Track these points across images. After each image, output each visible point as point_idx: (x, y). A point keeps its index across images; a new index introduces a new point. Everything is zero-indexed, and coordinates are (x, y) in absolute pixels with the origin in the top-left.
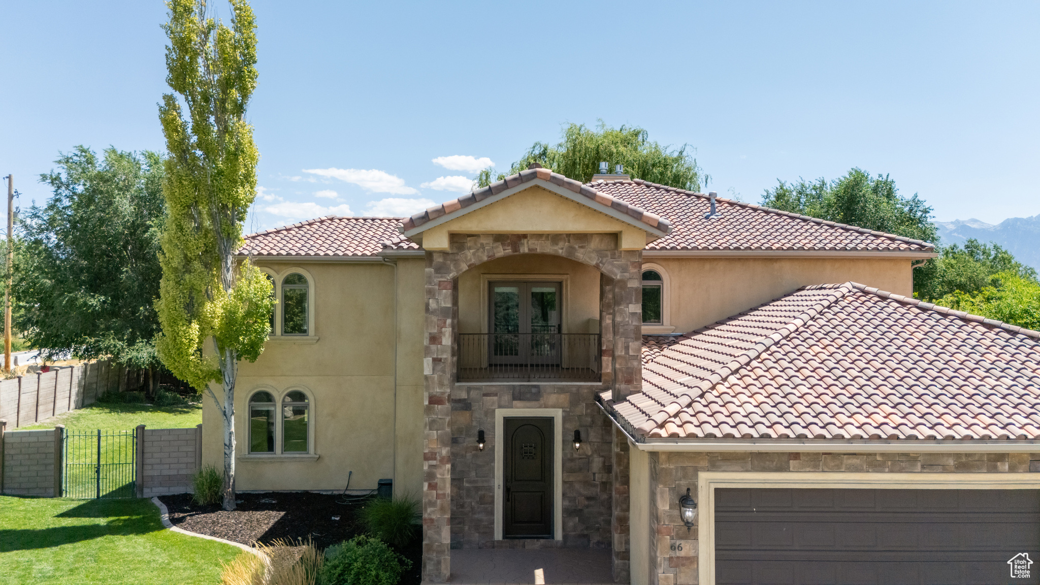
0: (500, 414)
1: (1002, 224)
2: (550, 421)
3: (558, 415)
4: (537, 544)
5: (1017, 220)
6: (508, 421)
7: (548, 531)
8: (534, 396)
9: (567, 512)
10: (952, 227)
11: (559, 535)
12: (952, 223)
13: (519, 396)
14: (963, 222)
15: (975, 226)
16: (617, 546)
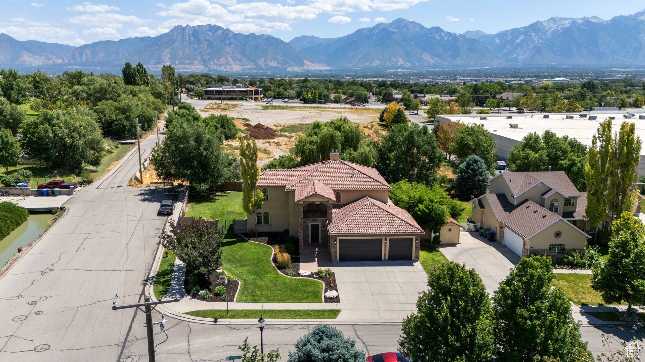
0: (310, 224)
1: (612, 19)
2: (319, 225)
3: (320, 224)
4: (317, 244)
5: (621, 17)
6: (311, 225)
7: (318, 242)
8: (316, 221)
9: (321, 239)
10: (580, 22)
11: (320, 242)
12: (581, 19)
13: (313, 221)
14: (588, 18)
15: (595, 21)
16: (329, 245)
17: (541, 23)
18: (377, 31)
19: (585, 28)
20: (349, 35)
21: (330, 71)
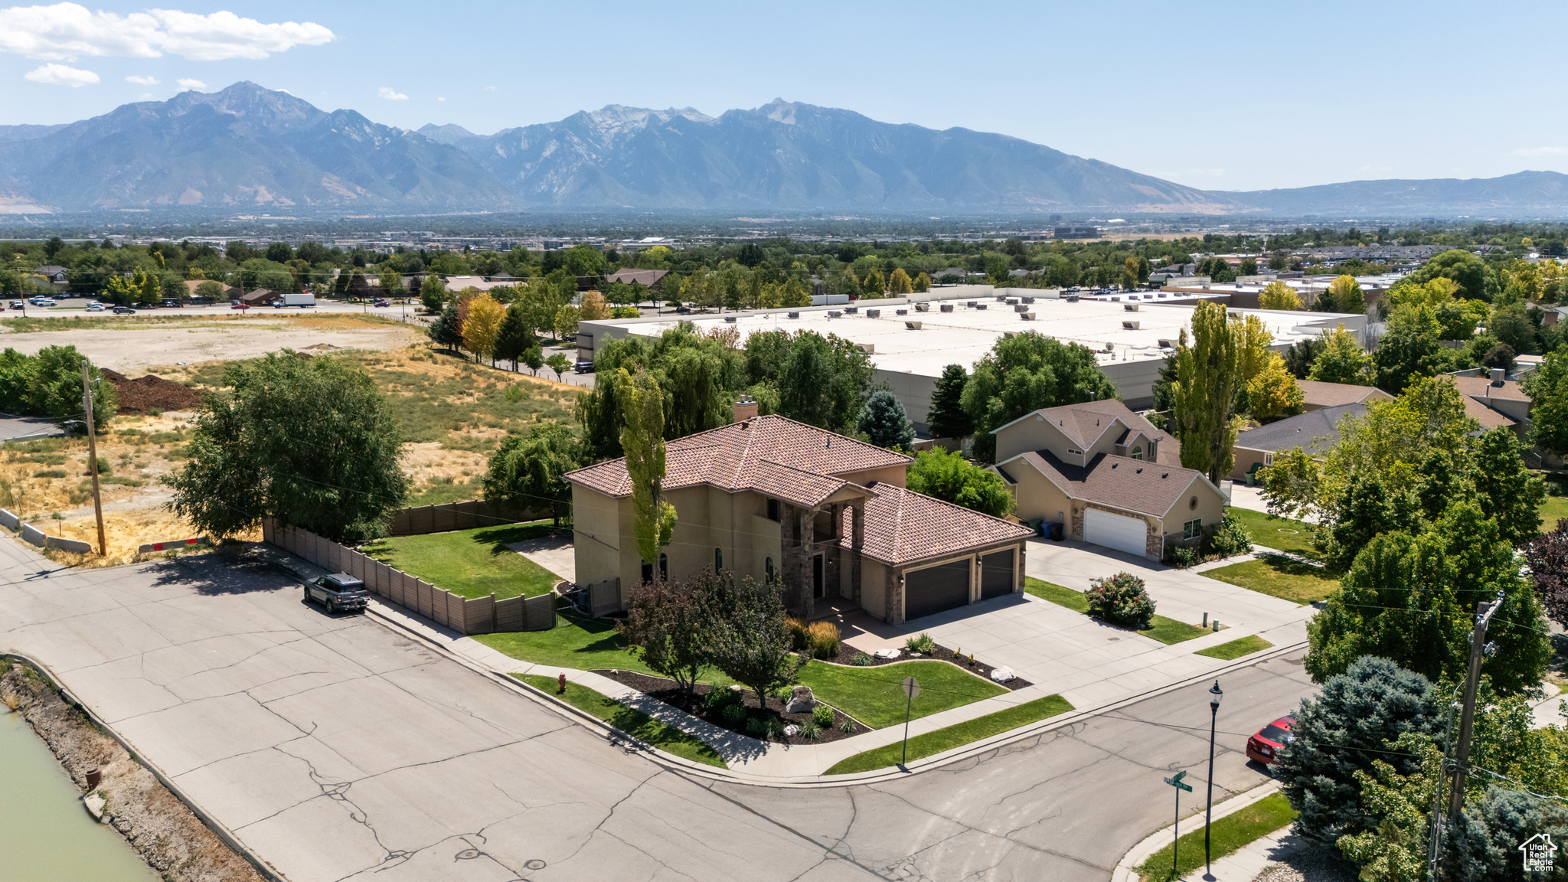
9: (826, 586)
11: (824, 594)
15: (692, 118)
17: (589, 115)
18: (181, 113)
19: (676, 131)
20: (94, 120)
21: (49, 217)
